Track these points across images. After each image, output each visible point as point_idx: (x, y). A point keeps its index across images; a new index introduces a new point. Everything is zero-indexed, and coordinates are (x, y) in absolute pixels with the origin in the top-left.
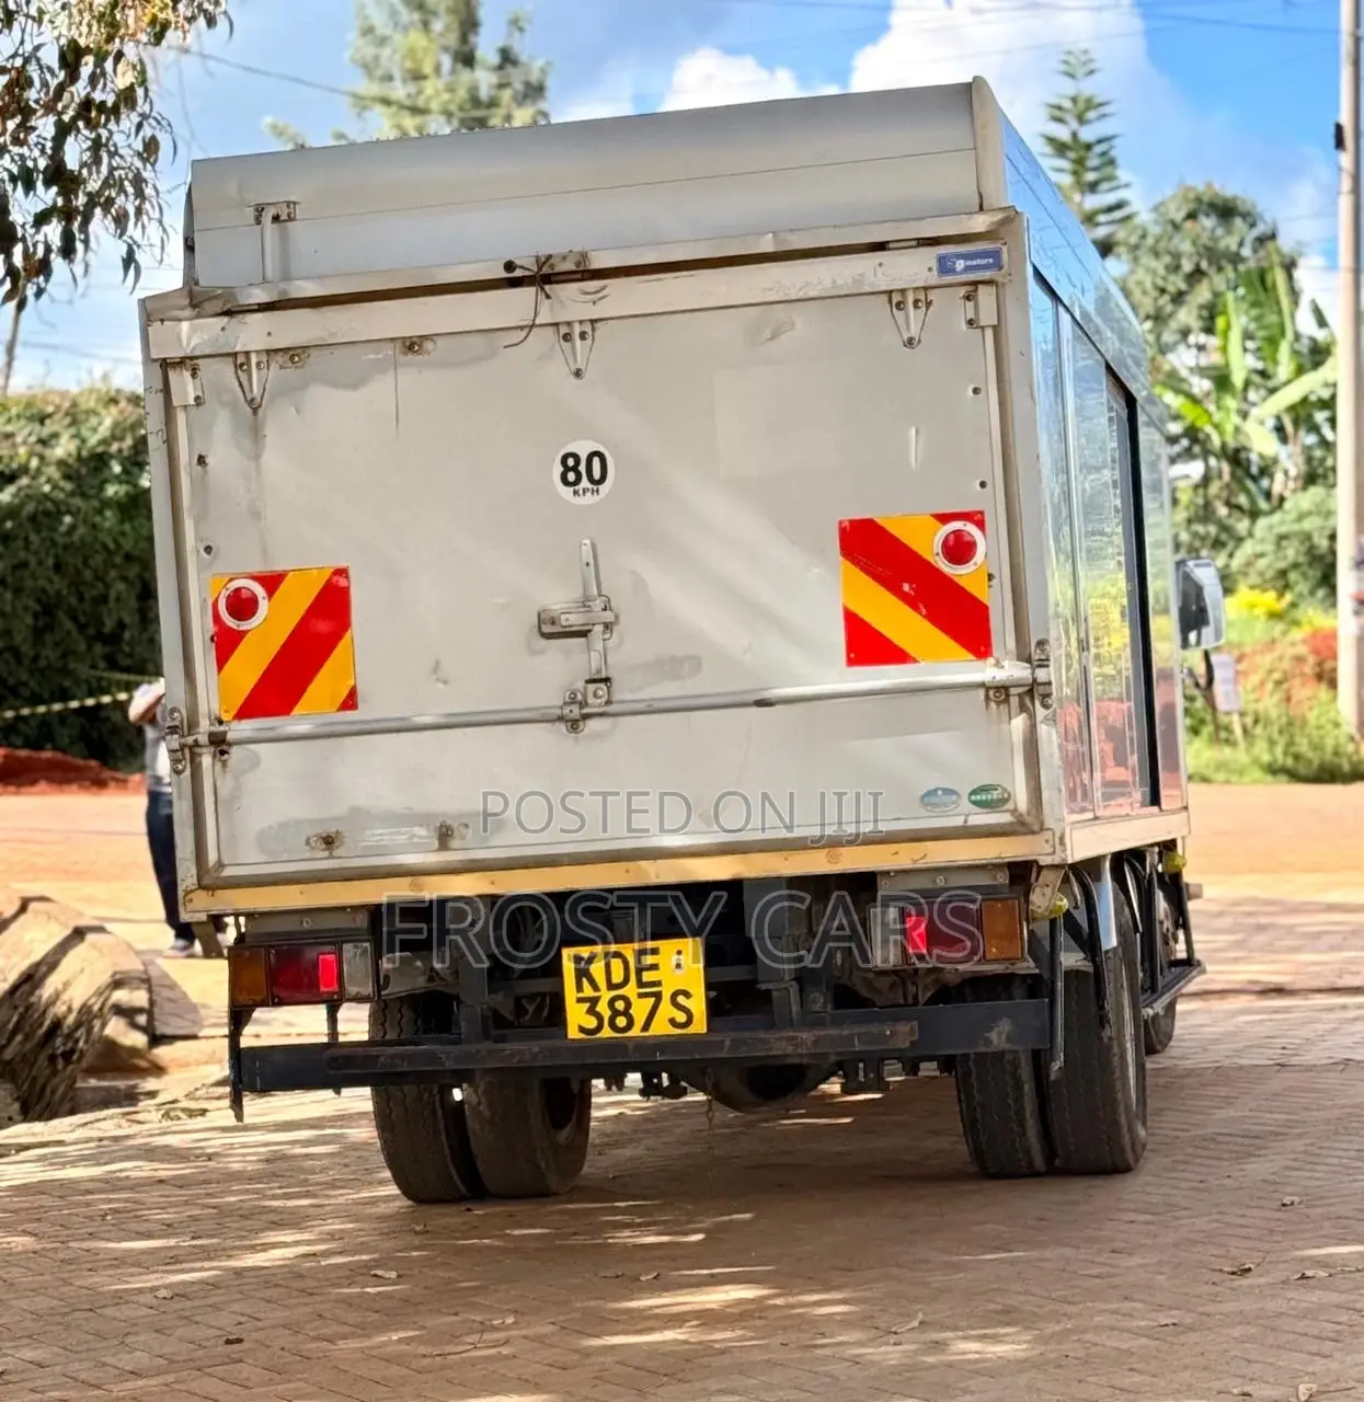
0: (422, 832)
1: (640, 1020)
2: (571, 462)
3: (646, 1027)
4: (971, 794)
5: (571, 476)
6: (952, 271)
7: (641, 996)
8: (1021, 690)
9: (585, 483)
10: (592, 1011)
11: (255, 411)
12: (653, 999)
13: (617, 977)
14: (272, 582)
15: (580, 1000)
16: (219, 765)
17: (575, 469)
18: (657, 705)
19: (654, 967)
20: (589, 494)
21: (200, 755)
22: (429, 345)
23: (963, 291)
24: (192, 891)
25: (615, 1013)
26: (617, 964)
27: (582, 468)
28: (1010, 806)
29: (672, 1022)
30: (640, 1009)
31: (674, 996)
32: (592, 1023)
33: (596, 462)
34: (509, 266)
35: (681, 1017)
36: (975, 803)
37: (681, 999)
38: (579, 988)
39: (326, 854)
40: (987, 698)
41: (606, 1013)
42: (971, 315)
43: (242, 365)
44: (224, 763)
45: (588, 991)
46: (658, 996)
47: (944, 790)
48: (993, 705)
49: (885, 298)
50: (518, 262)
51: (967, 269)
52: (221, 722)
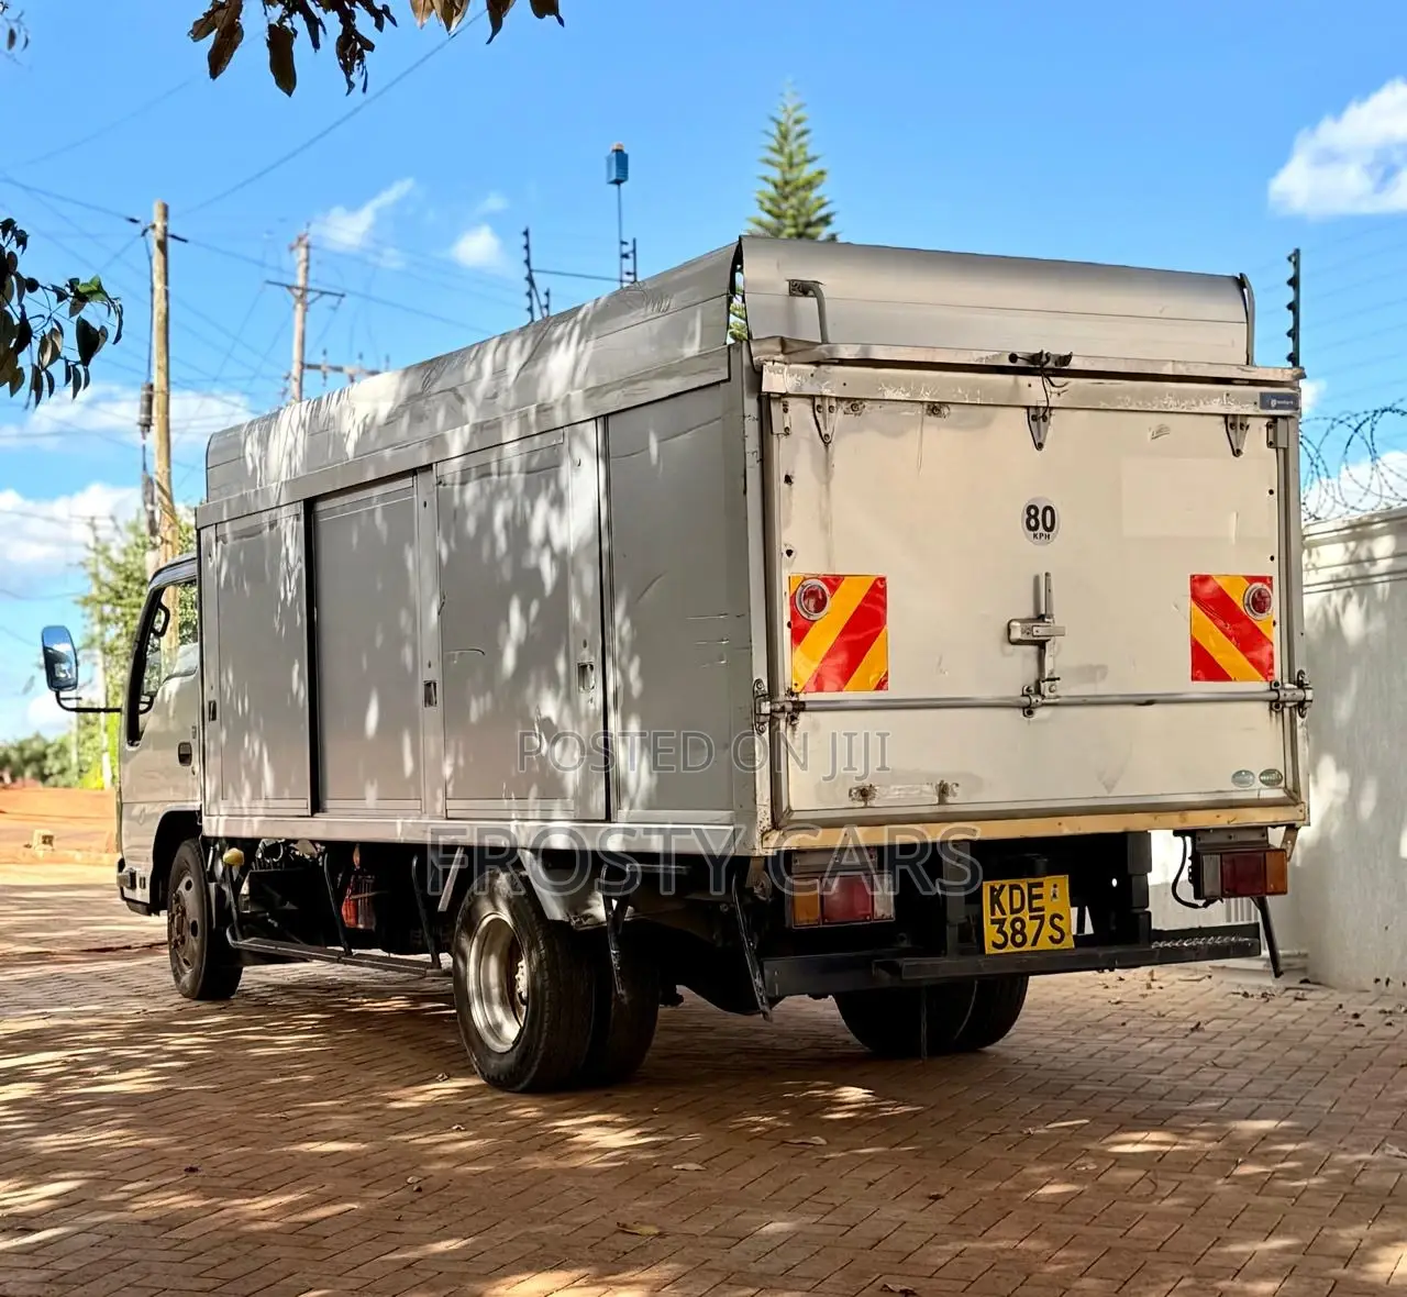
0: (927, 788)
1: (1030, 935)
2: (1033, 512)
3: (1034, 943)
4: (1262, 774)
5: (1033, 523)
6: (1270, 407)
7: (1031, 918)
8: (1292, 704)
9: (1041, 529)
10: (1000, 931)
11: (826, 445)
12: (1039, 921)
13: (1017, 905)
14: (834, 582)
15: (993, 922)
16: (790, 728)
17: (1035, 517)
18: (1089, 700)
19: (1040, 897)
20: (1043, 538)
21: (779, 719)
22: (945, 410)
23: (1266, 421)
24: (767, 831)
25: (1015, 932)
26: (1016, 893)
27: (1040, 517)
28: (1283, 784)
29: (1051, 938)
30: (1031, 928)
31: (1053, 917)
32: (1000, 939)
33: (1048, 512)
34: (1013, 358)
35: (1057, 935)
36: (1263, 782)
37: (1056, 920)
38: (993, 913)
39: (863, 804)
40: (1271, 709)
41: (1009, 932)
42: (1270, 439)
43: (819, 406)
44: (794, 726)
45: (998, 915)
46: (1042, 918)
47: (1246, 772)
48: (1274, 713)
49: (1222, 419)
50: (1018, 355)
51: (1277, 407)
52: (792, 694)
